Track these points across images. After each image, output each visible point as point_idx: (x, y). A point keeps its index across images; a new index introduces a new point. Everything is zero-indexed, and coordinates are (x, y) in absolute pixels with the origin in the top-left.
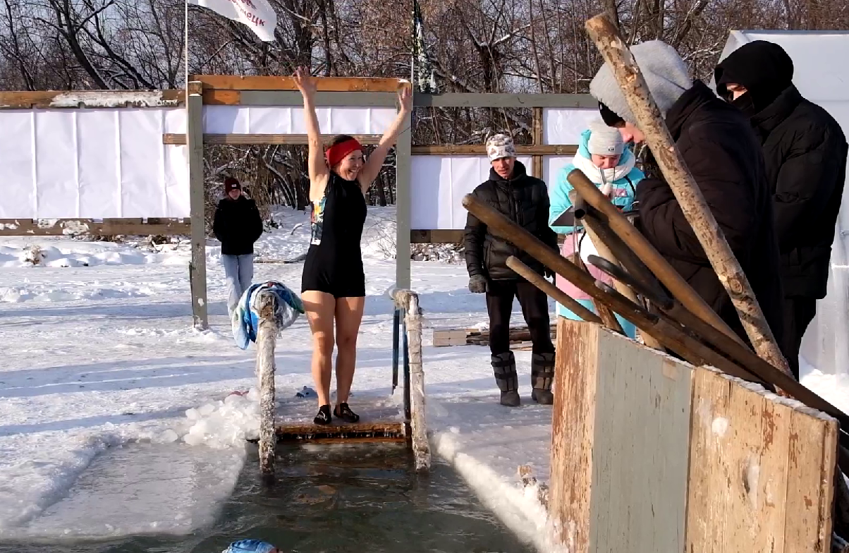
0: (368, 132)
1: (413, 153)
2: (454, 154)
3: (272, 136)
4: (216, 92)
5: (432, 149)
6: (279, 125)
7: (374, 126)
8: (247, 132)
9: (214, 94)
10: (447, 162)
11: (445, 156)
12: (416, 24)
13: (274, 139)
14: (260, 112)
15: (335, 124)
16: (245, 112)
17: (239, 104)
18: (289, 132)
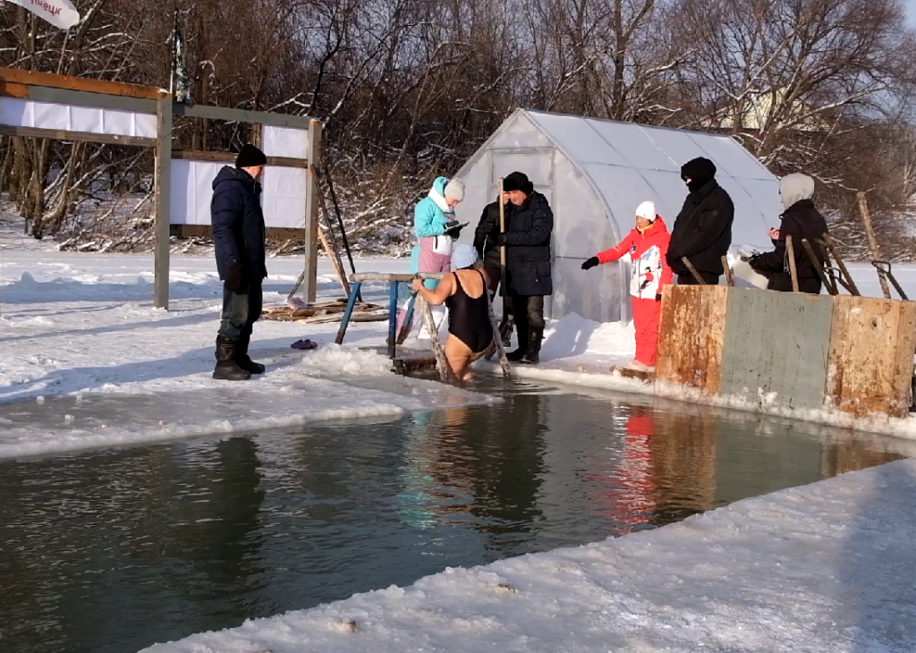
0: (133, 135)
1: (174, 157)
2: (198, 159)
3: (55, 131)
4: (8, 85)
5: (184, 153)
6: (60, 120)
7: (138, 130)
8: (33, 126)
9: (5, 86)
10: (193, 164)
11: (192, 160)
12: (176, 41)
13: (58, 134)
14: (45, 107)
15: (106, 125)
16: (31, 106)
17: (28, 97)
18: (68, 129)
